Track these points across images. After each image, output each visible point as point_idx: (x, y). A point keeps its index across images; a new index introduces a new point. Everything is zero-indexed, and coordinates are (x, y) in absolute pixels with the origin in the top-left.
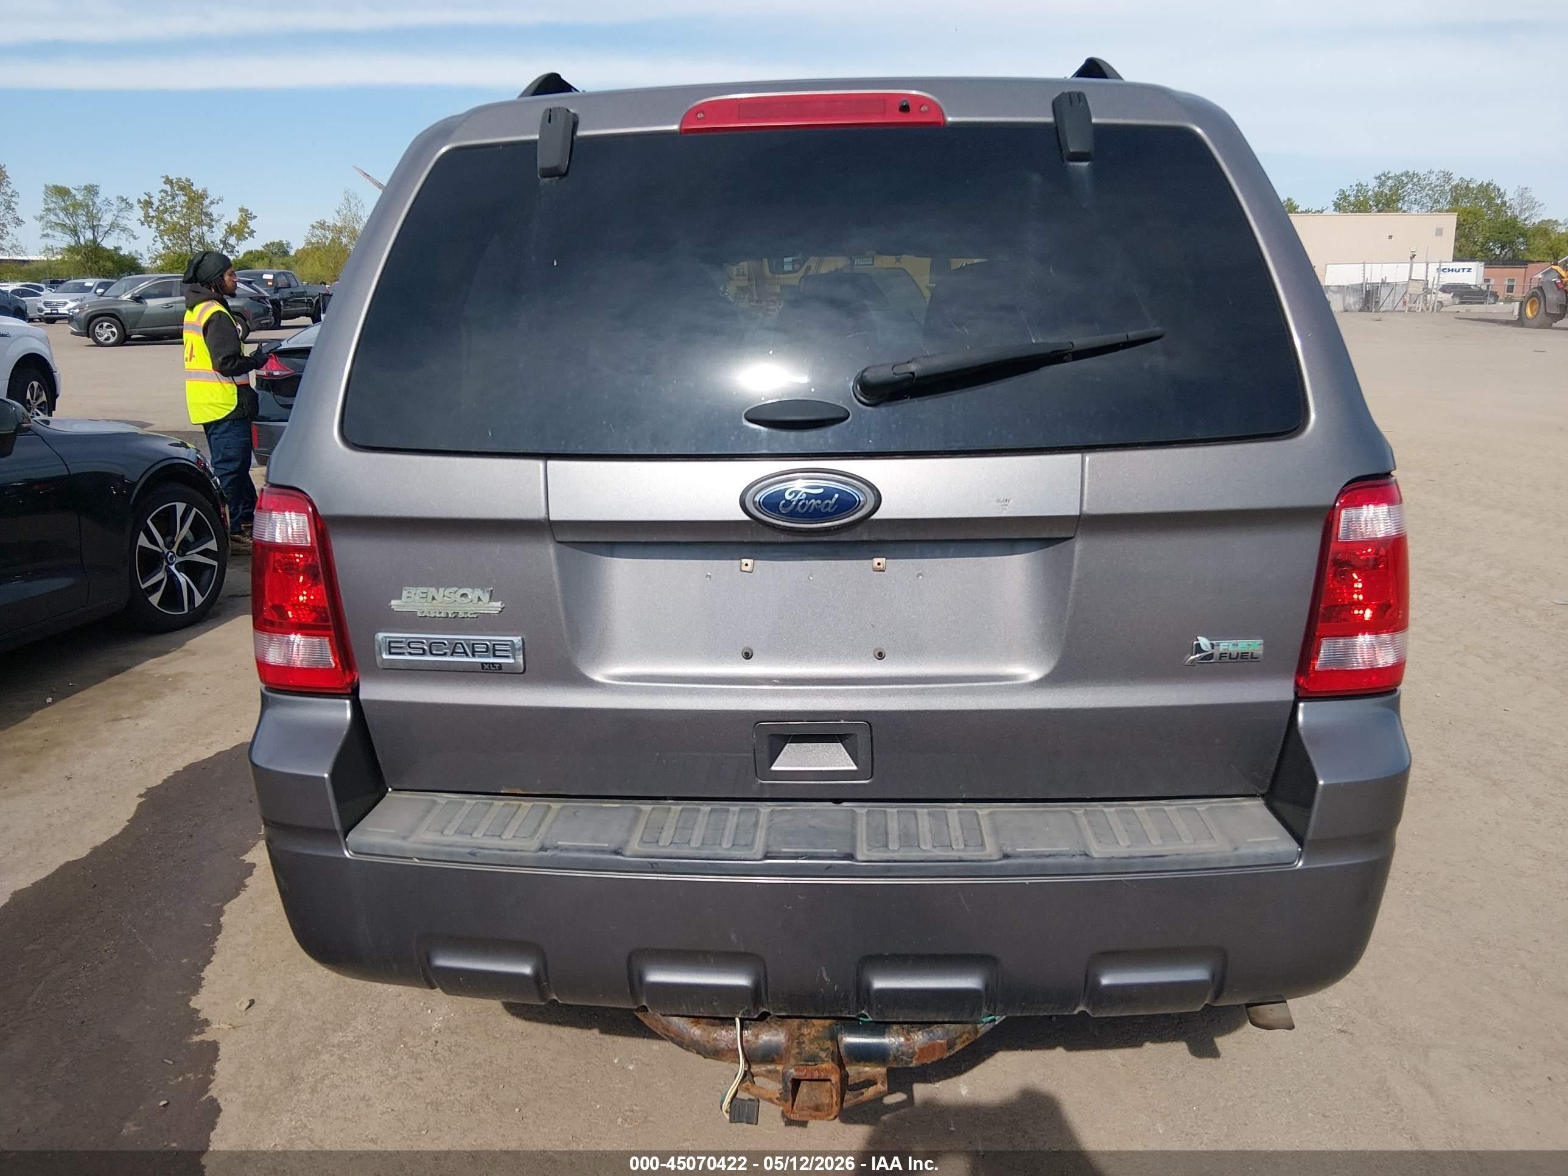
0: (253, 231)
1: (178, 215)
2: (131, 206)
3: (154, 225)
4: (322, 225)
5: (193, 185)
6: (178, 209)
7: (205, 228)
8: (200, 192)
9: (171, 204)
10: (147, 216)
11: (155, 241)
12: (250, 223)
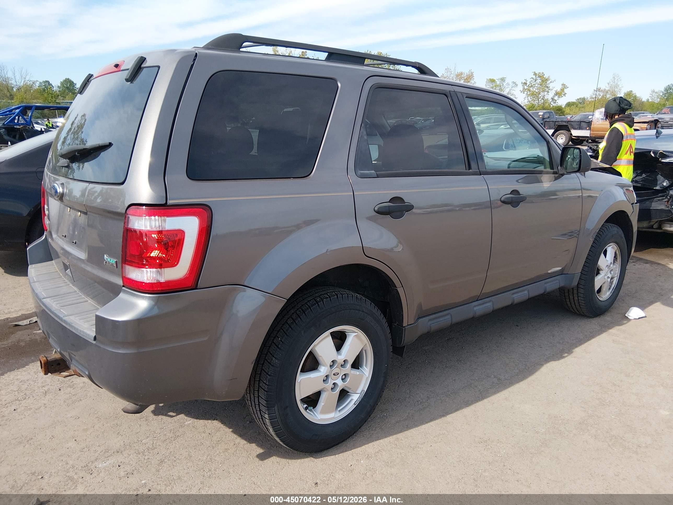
0: (565, 94)
1: (536, 88)
2: (517, 85)
3: (526, 93)
4: (598, 90)
5: (544, 75)
6: (536, 85)
7: (546, 93)
8: (547, 78)
9: (534, 83)
10: (524, 89)
11: (525, 99)
12: (565, 90)
